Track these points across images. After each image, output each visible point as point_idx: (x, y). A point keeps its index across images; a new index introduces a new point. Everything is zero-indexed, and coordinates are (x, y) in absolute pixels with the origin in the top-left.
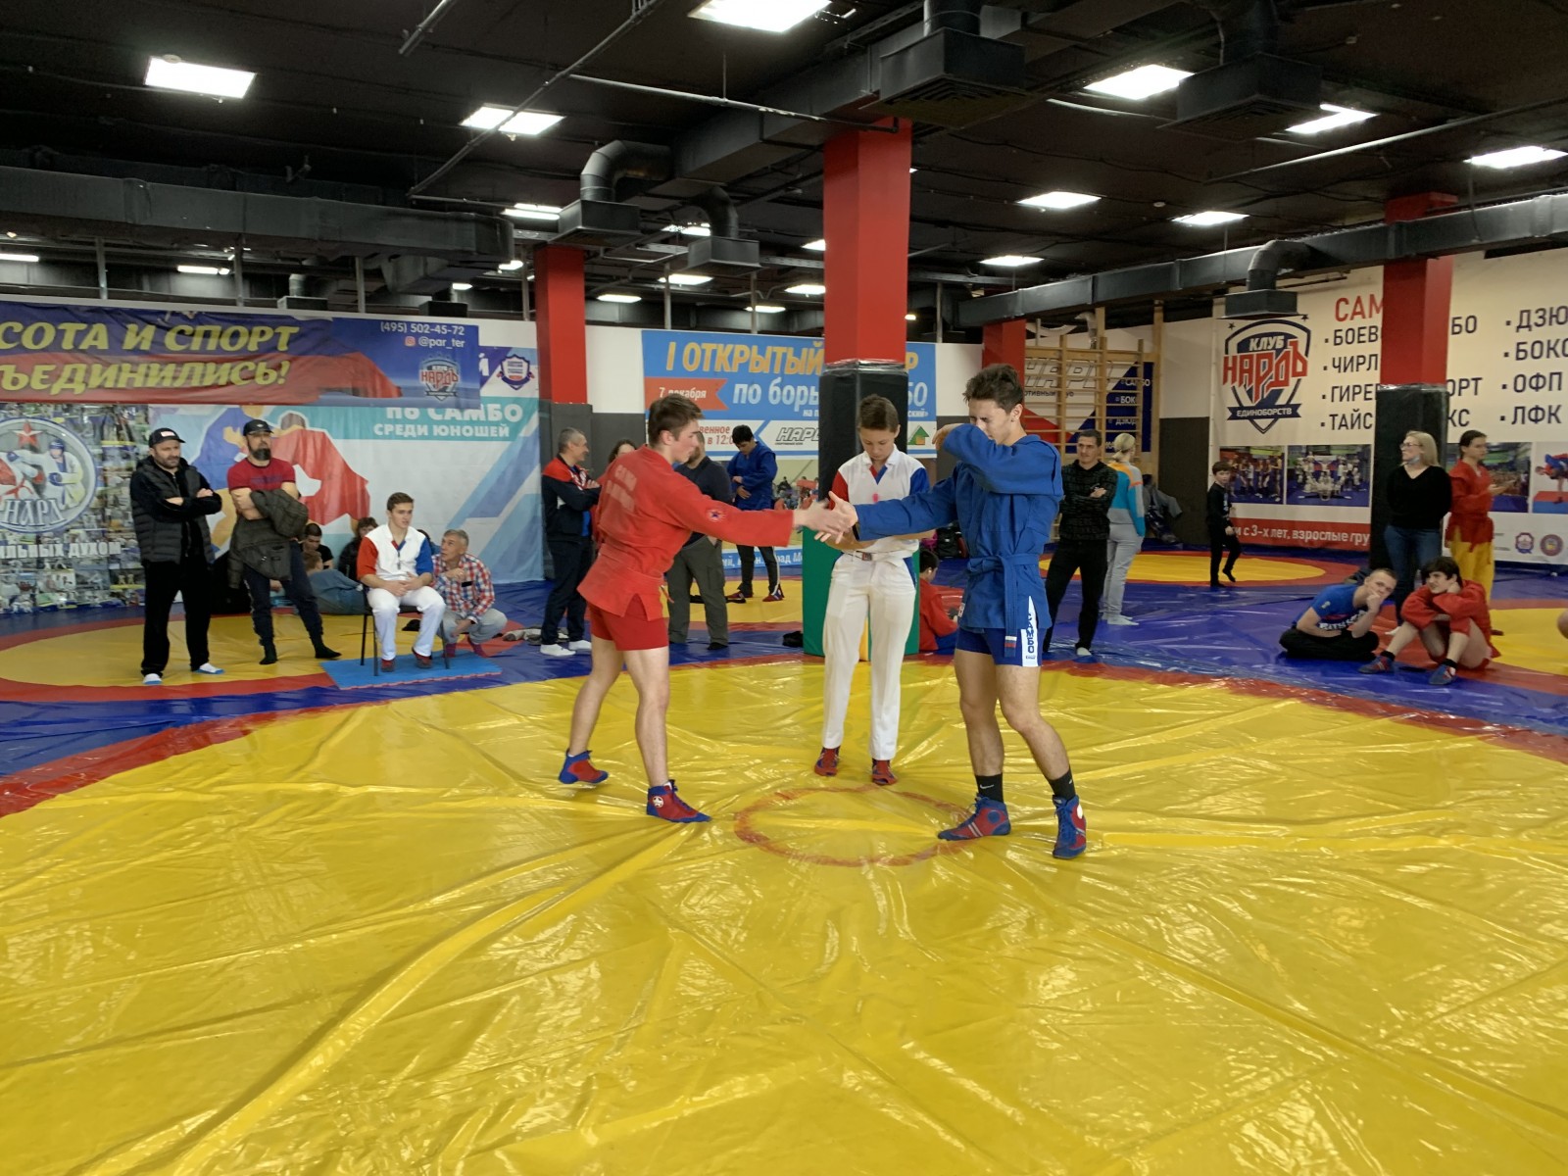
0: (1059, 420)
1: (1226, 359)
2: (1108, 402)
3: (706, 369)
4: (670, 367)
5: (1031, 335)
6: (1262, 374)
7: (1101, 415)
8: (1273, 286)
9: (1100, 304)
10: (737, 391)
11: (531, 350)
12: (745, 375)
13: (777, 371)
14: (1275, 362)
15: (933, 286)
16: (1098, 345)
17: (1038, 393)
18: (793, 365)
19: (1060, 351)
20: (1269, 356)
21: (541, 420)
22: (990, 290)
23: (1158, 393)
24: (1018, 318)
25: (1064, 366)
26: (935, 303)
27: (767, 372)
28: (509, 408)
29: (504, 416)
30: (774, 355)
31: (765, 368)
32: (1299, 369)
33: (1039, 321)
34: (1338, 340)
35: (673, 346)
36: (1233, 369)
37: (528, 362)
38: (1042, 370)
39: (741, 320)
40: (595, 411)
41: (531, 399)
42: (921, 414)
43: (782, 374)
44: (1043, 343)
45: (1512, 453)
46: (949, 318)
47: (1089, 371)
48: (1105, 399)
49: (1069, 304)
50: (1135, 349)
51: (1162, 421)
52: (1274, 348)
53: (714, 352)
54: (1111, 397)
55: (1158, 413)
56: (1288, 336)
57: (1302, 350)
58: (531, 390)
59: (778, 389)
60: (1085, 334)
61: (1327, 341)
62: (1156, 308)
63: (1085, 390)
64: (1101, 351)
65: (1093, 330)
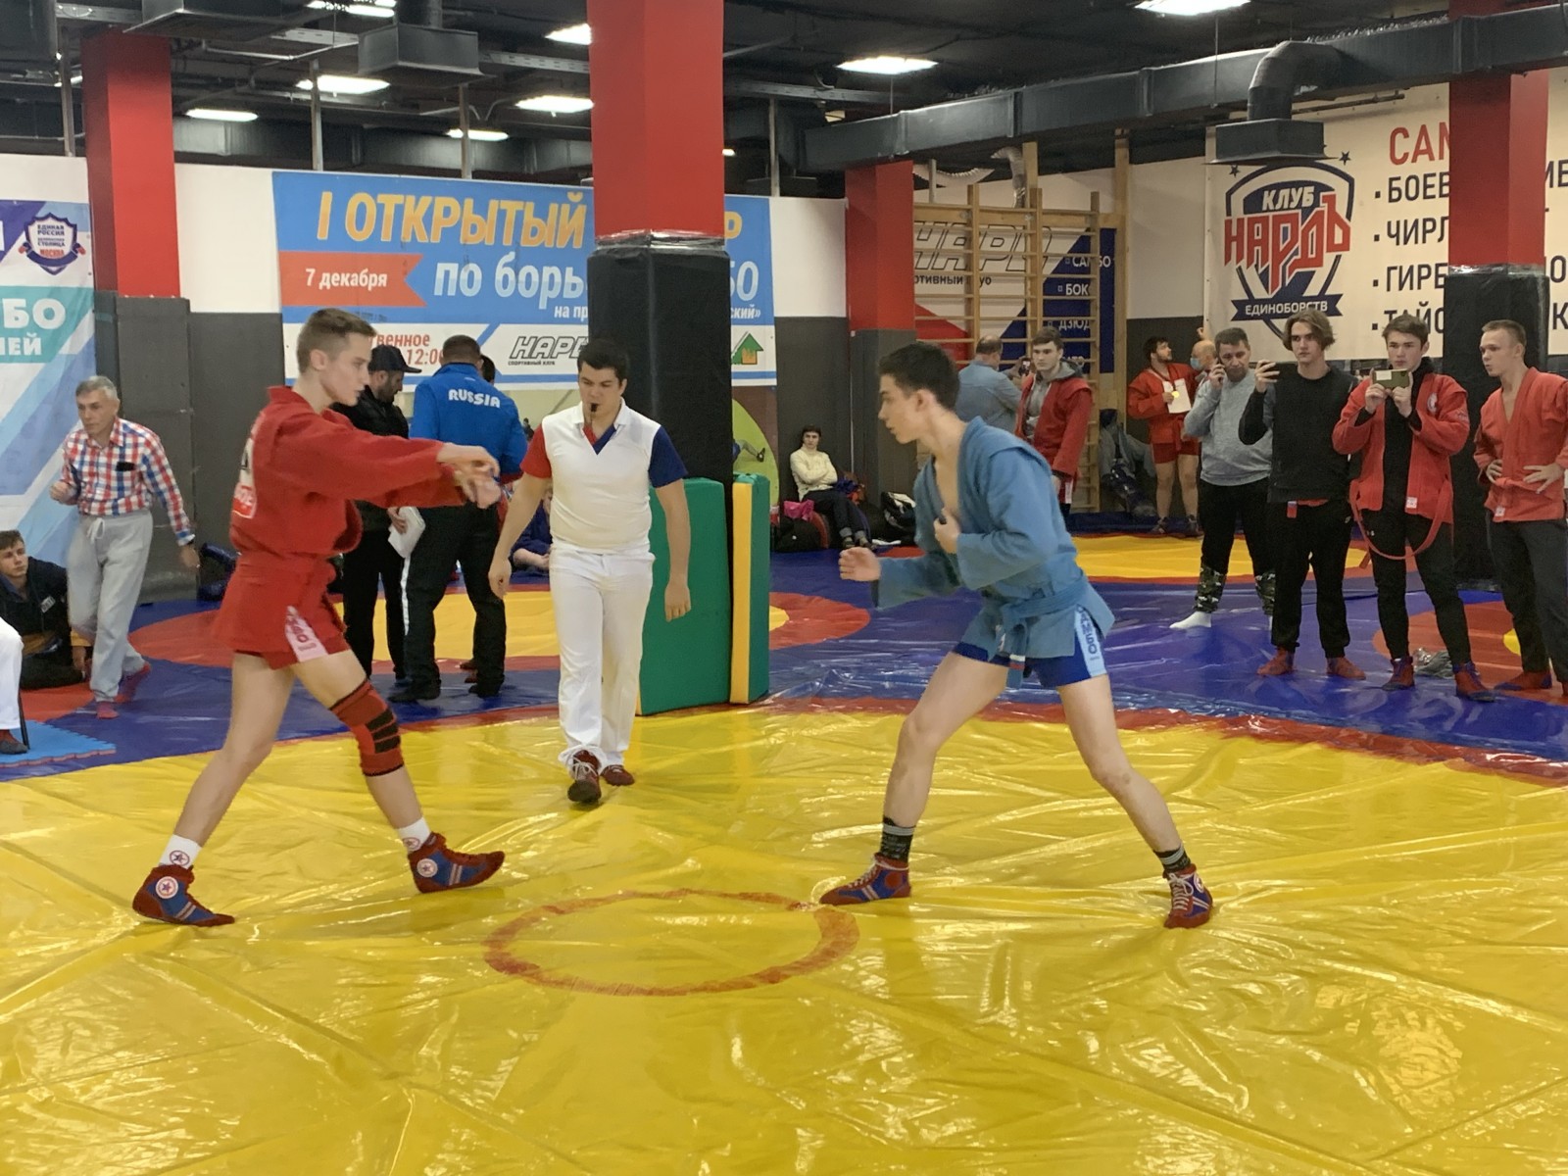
0: (969, 323)
1: (1228, 223)
2: (1045, 293)
3: (386, 236)
4: (323, 233)
5: (922, 184)
6: (1282, 247)
7: (1034, 314)
8: (1289, 113)
9: (1030, 138)
10: (440, 275)
11: (79, 206)
12: (453, 248)
13: (507, 241)
14: (1301, 228)
15: (763, 102)
16: (1028, 200)
17: (936, 280)
18: (534, 232)
19: (968, 210)
20: (1293, 219)
21: (99, 325)
22: (855, 111)
23: (1124, 279)
24: (899, 158)
25: (975, 234)
26: (768, 131)
27: (490, 242)
28: (40, 306)
29: (31, 318)
30: (502, 214)
31: (486, 235)
32: (1338, 239)
33: (934, 163)
34: (1394, 194)
35: (327, 198)
36: (1239, 238)
37: (74, 227)
38: (941, 242)
39: (442, 152)
40: (194, 309)
41: (80, 290)
42: (750, 313)
43: (516, 246)
44: (940, 197)
46: (790, 157)
47: (1015, 245)
48: (1040, 288)
49: (980, 137)
50: (1087, 208)
51: (1130, 322)
52: (1299, 206)
53: (399, 210)
54: (1050, 285)
55: (1124, 311)
56: (1320, 187)
57: (1341, 209)
58: (80, 274)
59: (510, 272)
60: (1010, 181)
61: (1378, 195)
62: (1117, 141)
63: (1009, 275)
64: (1032, 210)
65: (1020, 176)
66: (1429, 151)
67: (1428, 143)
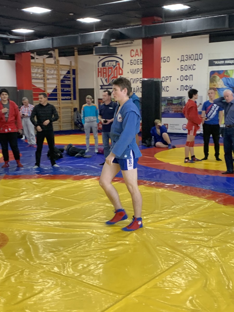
0: (45, 89)
1: (98, 69)
2: (61, 83)
5: (33, 58)
6: (110, 74)
7: (59, 87)
9: (56, 48)
14: (113, 70)
16: (56, 62)
17: (37, 79)
19: (43, 64)
20: (111, 68)
22: (17, 41)
23: (78, 80)
24: (27, 52)
25: (45, 70)
33: (35, 53)
34: (131, 63)
38: (37, 71)
44: (37, 61)
45: (180, 100)
47: (54, 72)
48: (60, 81)
50: (69, 64)
51: (80, 90)
52: (113, 66)
54: (62, 81)
55: (78, 87)
61: (128, 63)
62: (75, 50)
63: (53, 78)
64: (57, 64)
65: (55, 57)
66: (138, 55)
67: (138, 53)
